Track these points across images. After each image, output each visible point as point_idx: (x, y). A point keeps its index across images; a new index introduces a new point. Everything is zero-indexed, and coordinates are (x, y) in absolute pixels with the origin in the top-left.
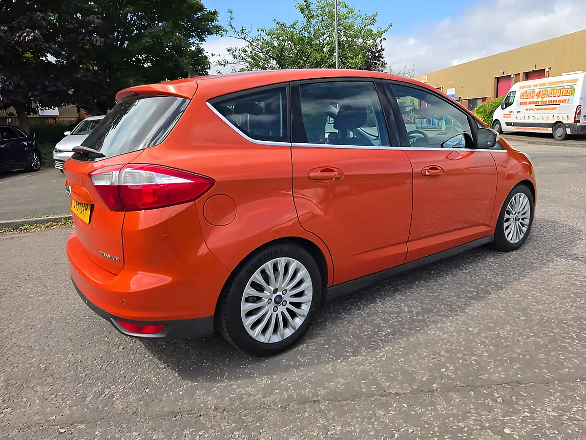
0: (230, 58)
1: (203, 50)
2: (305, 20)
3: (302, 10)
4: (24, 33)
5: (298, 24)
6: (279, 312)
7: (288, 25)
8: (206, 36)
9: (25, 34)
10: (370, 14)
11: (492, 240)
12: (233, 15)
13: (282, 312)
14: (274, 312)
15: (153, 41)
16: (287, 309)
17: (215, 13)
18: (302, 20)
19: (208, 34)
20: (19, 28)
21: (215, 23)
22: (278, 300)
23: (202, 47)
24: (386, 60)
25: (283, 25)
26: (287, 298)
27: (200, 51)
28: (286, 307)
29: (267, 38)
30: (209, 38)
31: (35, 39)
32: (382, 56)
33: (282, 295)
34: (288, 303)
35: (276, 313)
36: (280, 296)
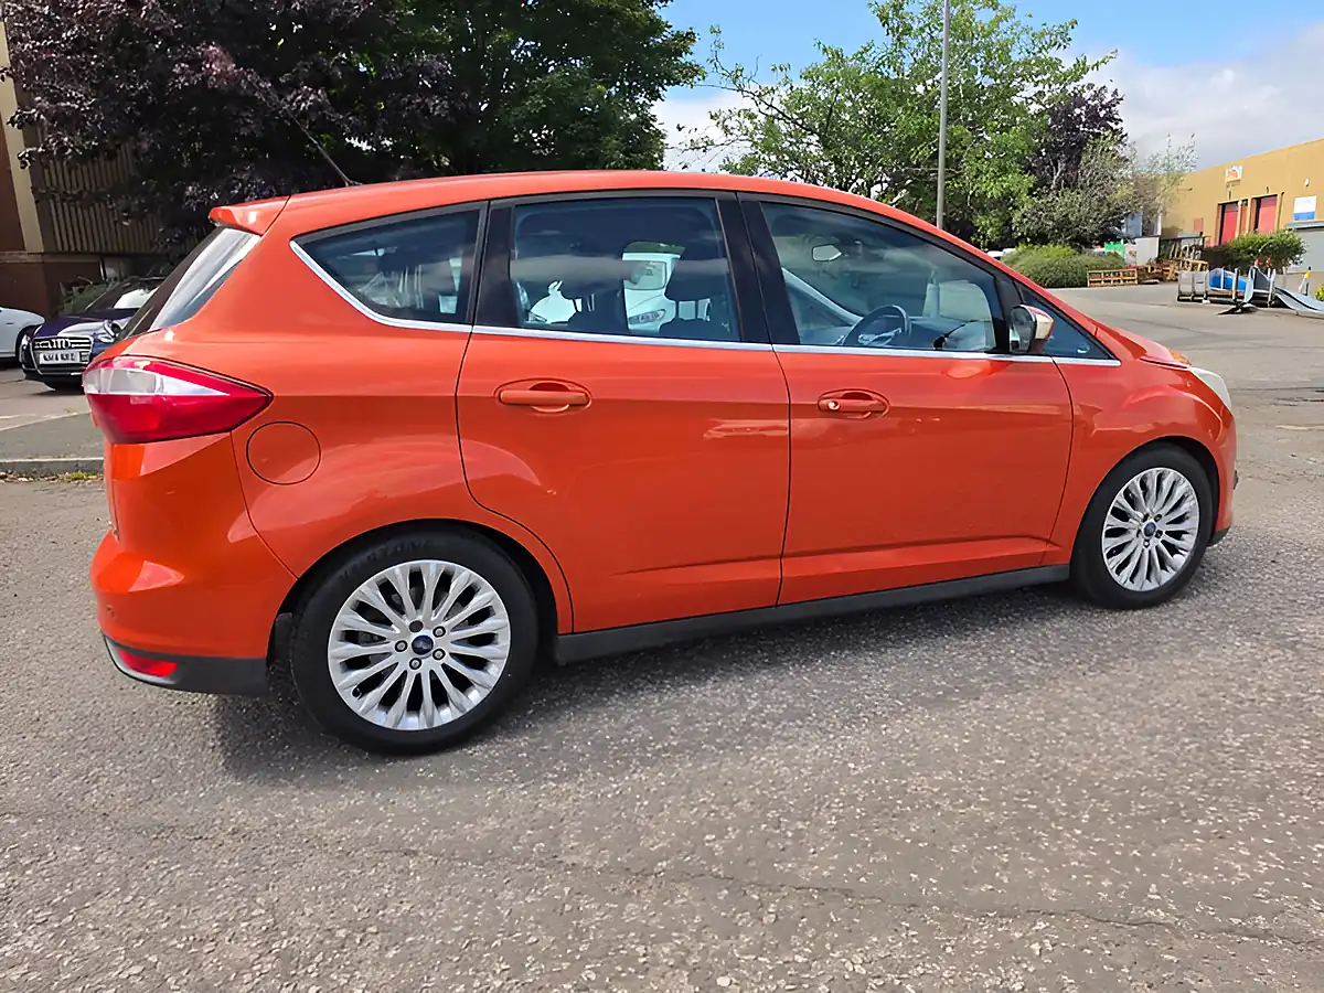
0: (716, 134)
1: (653, 118)
2: (890, 40)
3: (884, 20)
4: (298, 95)
5: (873, 50)
6: (424, 671)
7: (848, 53)
8: (664, 89)
9: (300, 97)
10: (1054, 24)
11: (1065, 576)
12: (722, 38)
13: (432, 672)
14: (412, 668)
15: (546, 102)
16: (444, 666)
17: (690, 37)
18: (882, 41)
19: (668, 84)
20: (293, 86)
21: (685, 59)
22: (421, 645)
23: (652, 111)
24: (1125, 126)
25: (838, 55)
26: (445, 644)
27: (647, 121)
28: (441, 662)
29: (805, 85)
30: (669, 92)
31: (317, 106)
32: (1116, 116)
33: (433, 638)
34: (447, 654)
35: (418, 671)
36: (426, 639)
